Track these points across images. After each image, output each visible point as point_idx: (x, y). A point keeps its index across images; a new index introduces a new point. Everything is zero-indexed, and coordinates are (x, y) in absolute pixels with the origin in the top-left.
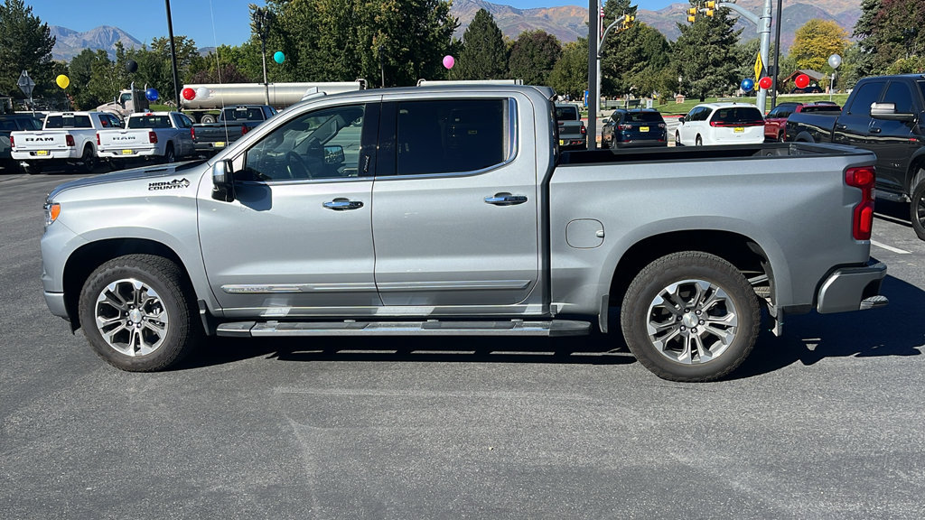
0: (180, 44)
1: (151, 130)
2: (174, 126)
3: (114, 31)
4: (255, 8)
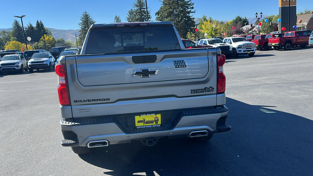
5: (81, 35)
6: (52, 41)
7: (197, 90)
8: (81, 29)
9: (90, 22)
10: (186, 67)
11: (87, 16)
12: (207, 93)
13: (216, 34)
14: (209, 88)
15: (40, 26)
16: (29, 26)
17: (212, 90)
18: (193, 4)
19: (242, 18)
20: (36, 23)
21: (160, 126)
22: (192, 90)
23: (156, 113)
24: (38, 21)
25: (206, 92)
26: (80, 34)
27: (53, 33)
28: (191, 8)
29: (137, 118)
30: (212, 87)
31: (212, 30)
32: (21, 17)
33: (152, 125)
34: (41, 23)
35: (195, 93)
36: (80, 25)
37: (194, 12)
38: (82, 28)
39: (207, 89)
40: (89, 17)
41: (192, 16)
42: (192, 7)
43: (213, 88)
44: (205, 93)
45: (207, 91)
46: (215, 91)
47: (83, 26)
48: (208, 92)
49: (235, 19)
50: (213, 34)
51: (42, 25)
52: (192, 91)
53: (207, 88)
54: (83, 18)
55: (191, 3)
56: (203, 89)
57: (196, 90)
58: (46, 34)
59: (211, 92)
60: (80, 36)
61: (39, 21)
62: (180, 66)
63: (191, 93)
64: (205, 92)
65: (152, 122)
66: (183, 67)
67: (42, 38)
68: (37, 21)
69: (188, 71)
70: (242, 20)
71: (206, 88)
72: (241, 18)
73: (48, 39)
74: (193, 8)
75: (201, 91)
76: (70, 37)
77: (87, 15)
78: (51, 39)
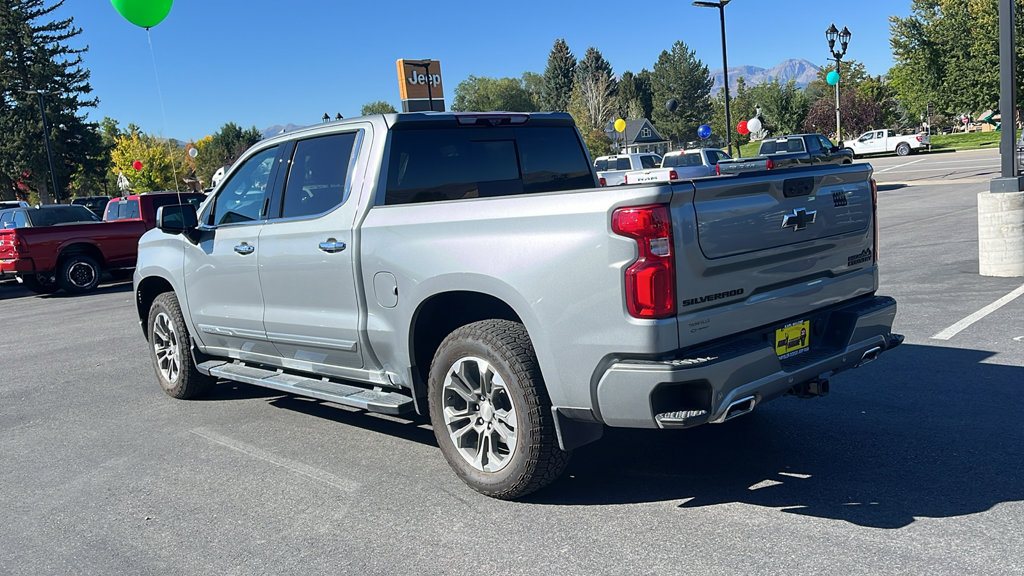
0: (848, 70)
1: (672, 169)
2: (704, 163)
3: (800, 64)
4: (896, 20)
7: (855, 257)
10: (847, 204)
13: (167, 179)
18: (86, 76)
19: (243, 131)
28: (80, 89)
31: (152, 166)
35: (852, 264)
37: (93, 105)
41: (84, 118)
42: (82, 84)
49: (220, 133)
50: (158, 180)
52: (850, 260)
55: (79, 71)
66: (844, 204)
70: (243, 137)
72: (240, 129)
74: (86, 89)
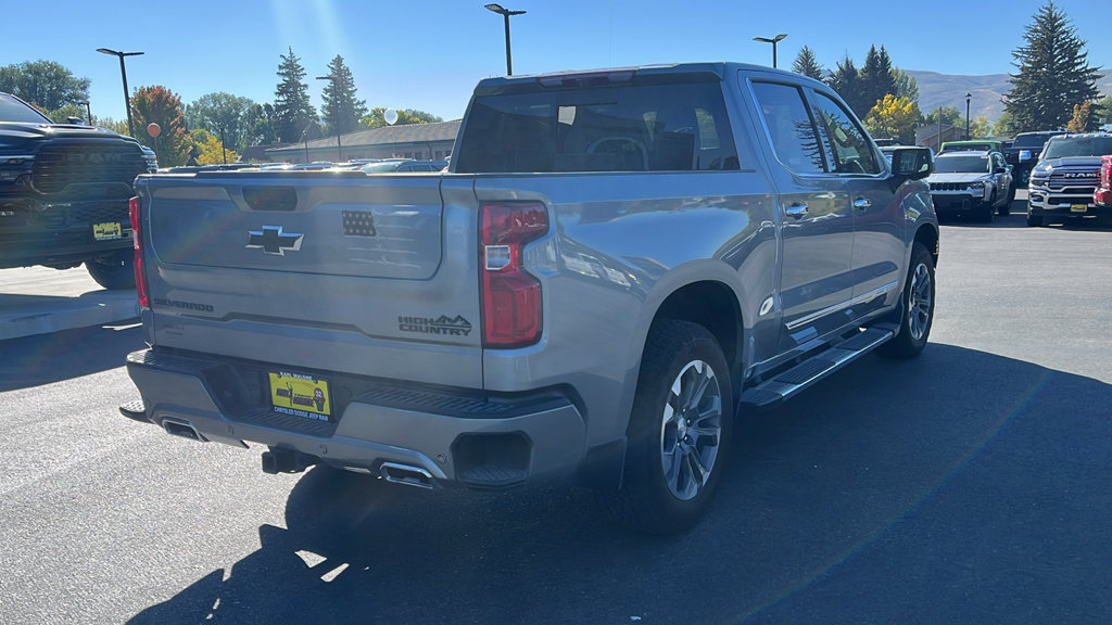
5: (1016, 94)
6: (910, 116)
7: (418, 321)
8: (1019, 72)
9: (1061, 46)
10: (374, 234)
11: (1052, 19)
12: (448, 337)
14: (453, 318)
15: (878, 63)
16: (844, 67)
17: (466, 329)
20: (867, 56)
21: (326, 418)
22: (403, 316)
23: (316, 374)
24: (873, 49)
25: (445, 333)
26: (1013, 91)
27: (921, 89)
29: (278, 382)
30: (463, 319)
32: (774, 42)
33: (309, 413)
34: (882, 54)
35: (411, 330)
36: (1017, 56)
38: (1022, 69)
39: (447, 323)
40: (1060, 25)
43: (466, 322)
44: (441, 337)
45: (448, 331)
46: (475, 336)
47: (1029, 62)
48: (451, 333)
51: (885, 60)
52: (404, 323)
53: (449, 320)
54: (1036, 31)
56: (435, 319)
57: (415, 319)
58: (894, 91)
59: (462, 338)
60: (1011, 101)
61: (878, 50)
62: (358, 231)
63: (401, 328)
64: (441, 331)
65: (308, 402)
66: (368, 234)
67: (876, 107)
68: (869, 50)
69: (379, 248)
71: (446, 318)
73: (897, 110)
75: (429, 325)
76: (991, 103)
77: (1056, 19)
78: (906, 109)
